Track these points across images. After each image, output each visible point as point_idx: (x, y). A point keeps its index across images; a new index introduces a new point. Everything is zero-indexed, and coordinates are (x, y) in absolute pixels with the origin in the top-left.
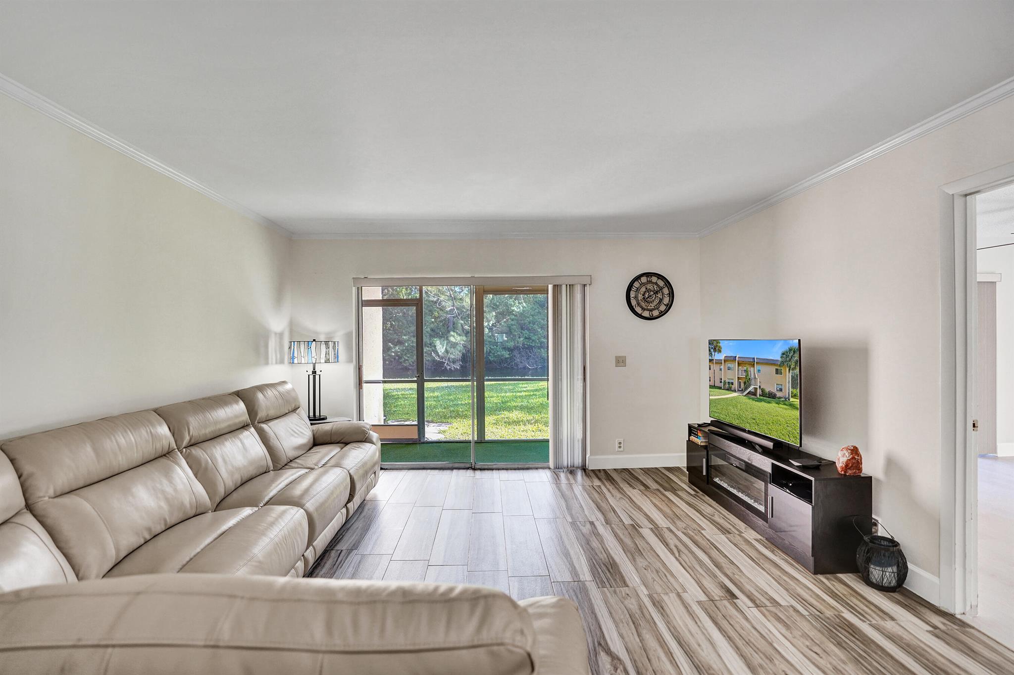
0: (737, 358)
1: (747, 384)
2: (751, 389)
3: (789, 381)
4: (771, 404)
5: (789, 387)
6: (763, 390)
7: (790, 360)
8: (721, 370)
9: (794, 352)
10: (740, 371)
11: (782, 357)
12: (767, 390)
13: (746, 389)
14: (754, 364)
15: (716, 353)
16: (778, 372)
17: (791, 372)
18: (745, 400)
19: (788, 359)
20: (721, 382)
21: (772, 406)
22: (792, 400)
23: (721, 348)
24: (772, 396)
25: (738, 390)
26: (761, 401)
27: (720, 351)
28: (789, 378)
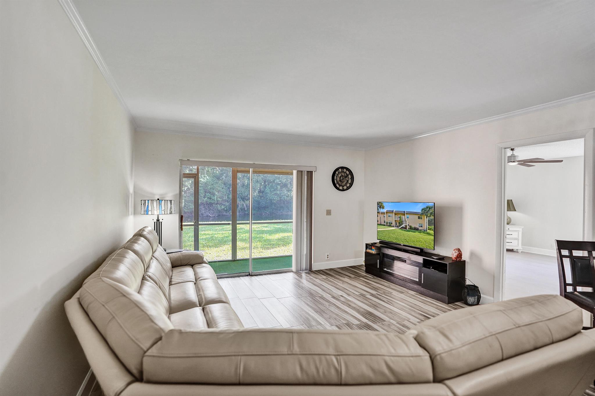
0: (394, 211)
1: (401, 223)
2: (403, 225)
3: (427, 223)
4: (415, 233)
5: (427, 225)
6: (410, 226)
7: (427, 212)
8: (384, 217)
9: (430, 209)
10: (396, 218)
11: (422, 211)
12: (413, 226)
13: (400, 226)
14: (405, 214)
15: (381, 209)
16: (419, 218)
17: (428, 218)
18: (400, 231)
19: (426, 212)
20: (385, 222)
21: (417, 234)
22: (428, 231)
23: (384, 207)
24: (416, 229)
25: (395, 226)
26: (409, 231)
27: (384, 208)
28: (427, 221)
